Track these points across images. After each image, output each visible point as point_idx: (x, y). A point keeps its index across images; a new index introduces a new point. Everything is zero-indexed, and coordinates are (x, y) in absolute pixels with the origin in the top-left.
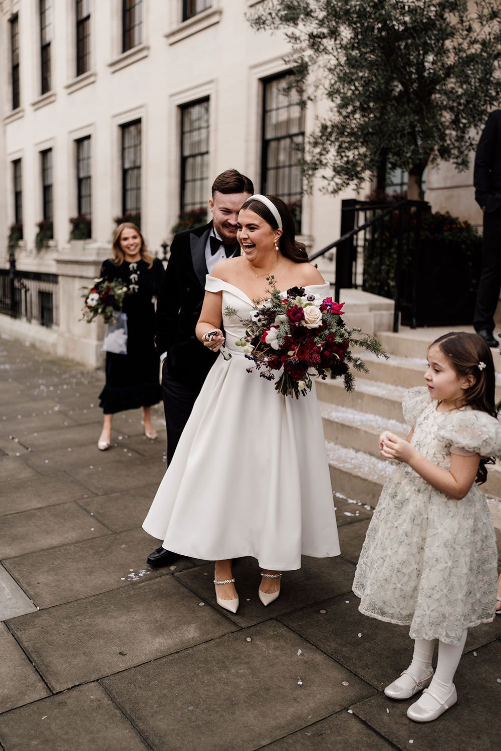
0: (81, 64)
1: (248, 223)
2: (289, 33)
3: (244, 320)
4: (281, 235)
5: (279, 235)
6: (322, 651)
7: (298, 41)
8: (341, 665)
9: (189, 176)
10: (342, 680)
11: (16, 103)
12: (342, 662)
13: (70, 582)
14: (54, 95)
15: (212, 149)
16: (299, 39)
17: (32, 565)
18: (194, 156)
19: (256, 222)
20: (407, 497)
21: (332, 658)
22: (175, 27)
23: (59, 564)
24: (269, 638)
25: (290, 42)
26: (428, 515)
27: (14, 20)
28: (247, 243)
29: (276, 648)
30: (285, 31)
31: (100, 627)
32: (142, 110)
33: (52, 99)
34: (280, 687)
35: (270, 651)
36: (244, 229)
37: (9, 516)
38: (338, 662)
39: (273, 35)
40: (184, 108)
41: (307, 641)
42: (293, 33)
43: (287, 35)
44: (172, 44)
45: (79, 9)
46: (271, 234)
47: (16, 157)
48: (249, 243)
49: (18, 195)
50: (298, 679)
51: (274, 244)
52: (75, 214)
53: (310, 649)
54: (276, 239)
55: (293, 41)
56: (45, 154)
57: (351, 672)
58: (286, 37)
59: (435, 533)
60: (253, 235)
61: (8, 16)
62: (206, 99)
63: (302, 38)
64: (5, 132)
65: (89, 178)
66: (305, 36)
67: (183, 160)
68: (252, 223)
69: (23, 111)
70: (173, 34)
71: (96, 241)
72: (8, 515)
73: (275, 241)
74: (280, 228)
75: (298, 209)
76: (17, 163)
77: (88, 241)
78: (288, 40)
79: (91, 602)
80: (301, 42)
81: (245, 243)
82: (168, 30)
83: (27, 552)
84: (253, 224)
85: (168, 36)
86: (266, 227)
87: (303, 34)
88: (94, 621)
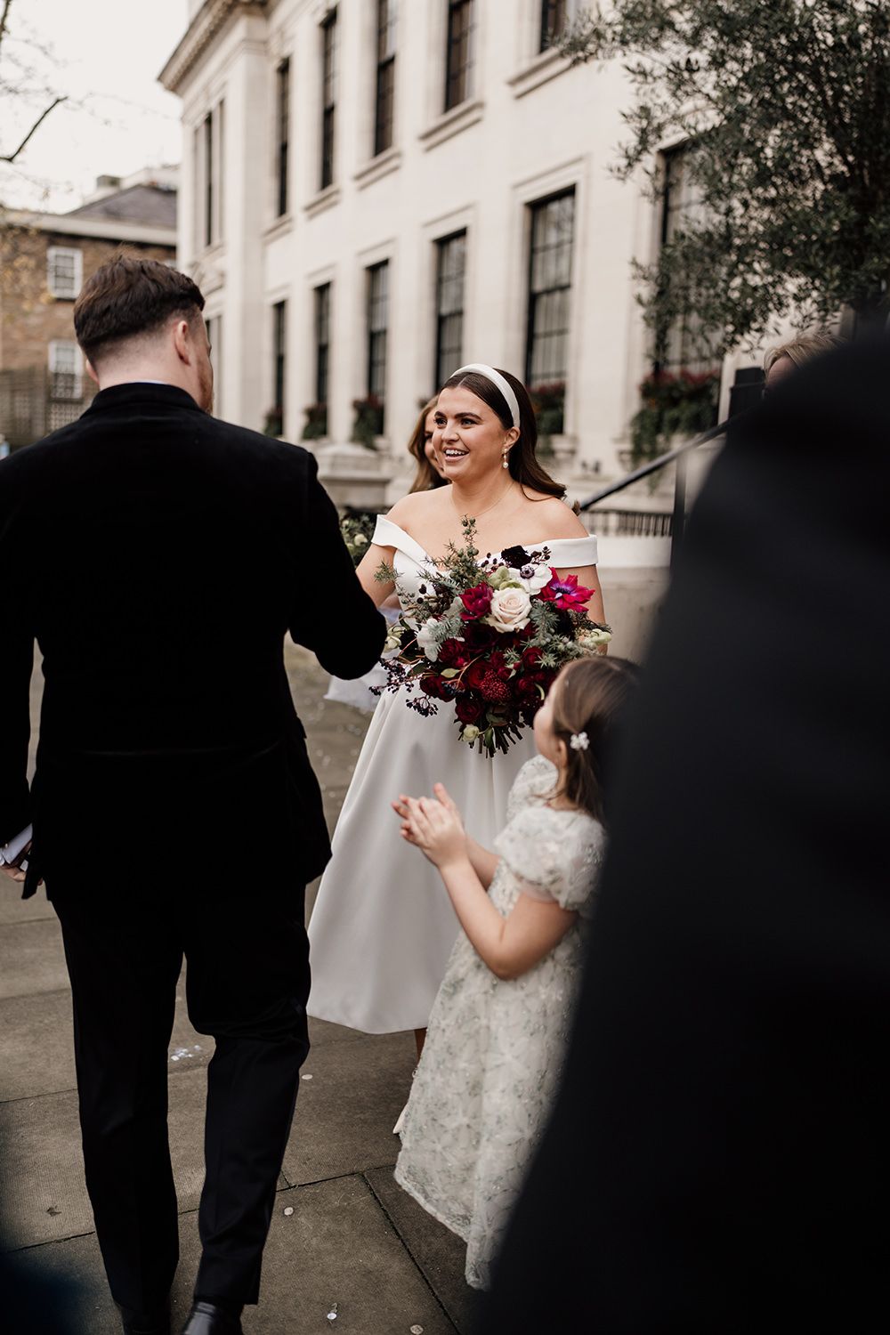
0: (382, 137)
1: (460, 412)
2: (633, 65)
3: (406, 594)
4: (516, 439)
5: (513, 438)
6: (409, 1253)
7: (650, 79)
8: (430, 1288)
9: (540, 328)
10: (414, 1320)
11: (282, 208)
12: (435, 1282)
13: (48, 1060)
14: (337, 192)
15: (576, 281)
16: (652, 75)
17: (6, 1021)
18: (549, 292)
19: (476, 411)
20: (460, 976)
21: (419, 1269)
22: (525, 65)
23: (52, 1022)
24: (328, 1213)
25: (633, 81)
26: (489, 1020)
27: (284, 69)
28: (455, 449)
29: (330, 1235)
30: (625, 61)
31: (48, 1152)
32: (470, 213)
33: (333, 199)
34: (291, 1320)
35: (314, 1242)
36: (450, 422)
37: (25, 925)
38: (427, 1281)
39: (603, 70)
40: (537, 207)
41: (394, 1228)
42: (639, 65)
43: (628, 69)
44: (520, 96)
45: (383, 45)
46: (500, 436)
47: (277, 298)
48: (458, 450)
49: (280, 361)
50: (332, 1308)
51: (503, 455)
52: (361, 394)
53: (391, 1245)
54: (507, 447)
55: (640, 78)
56: (323, 291)
57: (441, 1306)
58: (627, 72)
59: (498, 1062)
60: (470, 434)
61: (276, 63)
62: (570, 192)
63: (656, 73)
64: (263, 257)
65: (384, 332)
66: (660, 68)
67: (533, 299)
68: (467, 411)
69: (290, 220)
70: (521, 78)
71: (333, 443)
72: (23, 922)
73: (506, 450)
74: (516, 427)
75: (715, 384)
76: (280, 307)
77: (324, 441)
78: (632, 76)
79: (60, 1103)
80: (655, 78)
81: (451, 449)
82: (513, 72)
83: (13, 994)
84: (471, 415)
85: (514, 82)
86: (492, 421)
87: (657, 65)
88: (43, 1141)
